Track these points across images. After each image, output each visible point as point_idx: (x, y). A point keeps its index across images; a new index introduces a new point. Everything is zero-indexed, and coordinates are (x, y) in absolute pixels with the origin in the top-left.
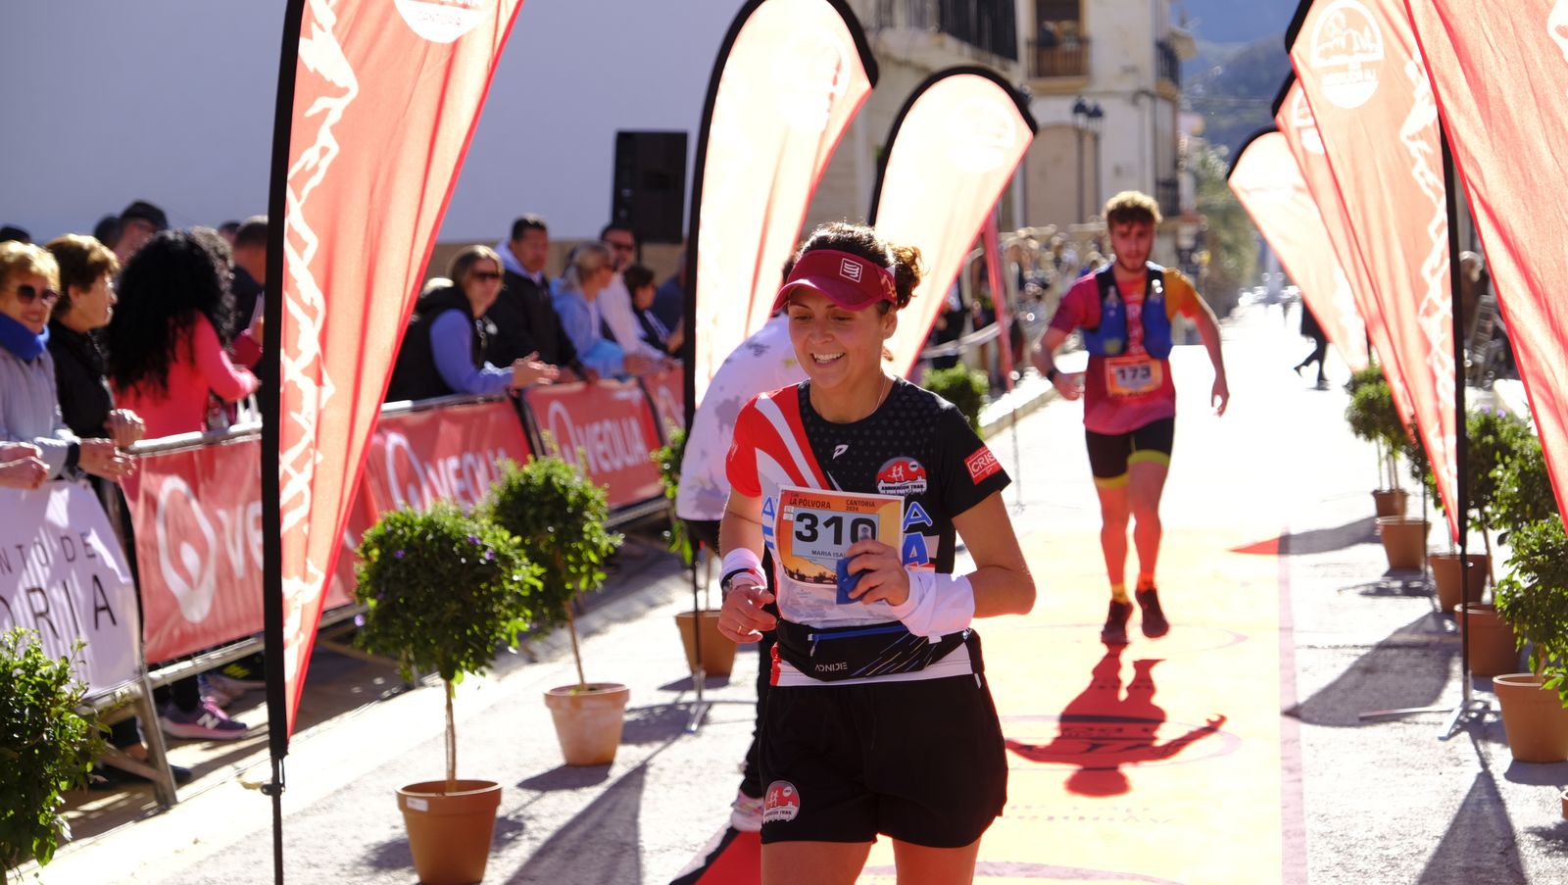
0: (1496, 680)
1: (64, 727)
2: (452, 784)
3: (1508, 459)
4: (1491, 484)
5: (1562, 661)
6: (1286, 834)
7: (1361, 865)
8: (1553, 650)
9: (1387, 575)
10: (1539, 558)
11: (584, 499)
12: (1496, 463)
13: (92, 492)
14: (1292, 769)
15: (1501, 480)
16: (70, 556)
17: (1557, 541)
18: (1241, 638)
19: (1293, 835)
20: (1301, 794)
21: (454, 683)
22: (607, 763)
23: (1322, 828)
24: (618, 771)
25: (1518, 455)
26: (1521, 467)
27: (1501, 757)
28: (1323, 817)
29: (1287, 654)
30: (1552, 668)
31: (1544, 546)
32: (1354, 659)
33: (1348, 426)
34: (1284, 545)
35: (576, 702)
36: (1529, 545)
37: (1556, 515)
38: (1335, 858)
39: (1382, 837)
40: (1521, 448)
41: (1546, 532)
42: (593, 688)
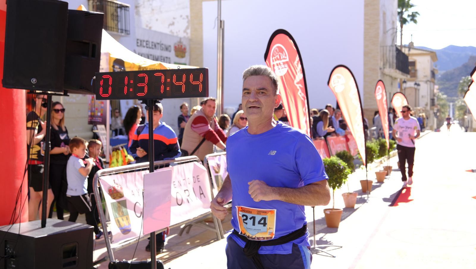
2: (333, 209)
21: (334, 190)
35: (348, 196)
42: (351, 194)
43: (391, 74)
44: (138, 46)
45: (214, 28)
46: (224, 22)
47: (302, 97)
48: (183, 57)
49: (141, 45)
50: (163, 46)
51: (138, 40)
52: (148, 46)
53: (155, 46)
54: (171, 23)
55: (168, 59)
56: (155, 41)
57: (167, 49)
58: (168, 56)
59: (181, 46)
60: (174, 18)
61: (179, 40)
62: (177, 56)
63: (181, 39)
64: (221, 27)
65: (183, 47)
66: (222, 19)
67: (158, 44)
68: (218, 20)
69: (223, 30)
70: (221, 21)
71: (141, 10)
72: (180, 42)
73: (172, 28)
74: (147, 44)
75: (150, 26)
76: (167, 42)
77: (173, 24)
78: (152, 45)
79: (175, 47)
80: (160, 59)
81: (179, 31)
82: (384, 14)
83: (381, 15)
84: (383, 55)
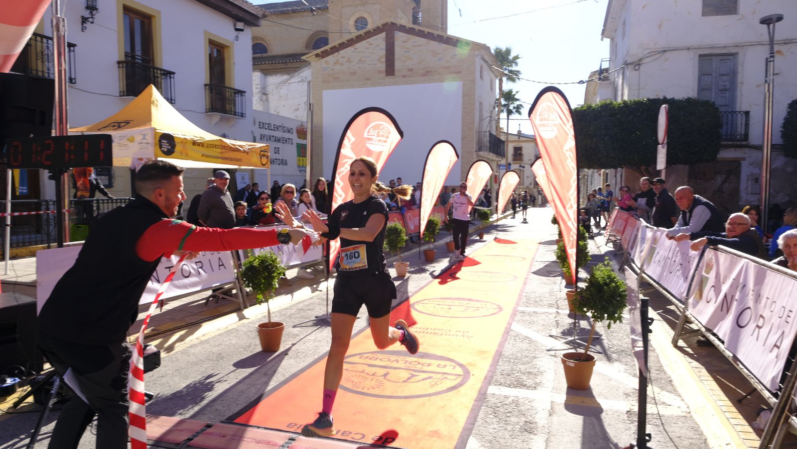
6: (519, 295)
7: (530, 302)
11: (401, 230)
14: (525, 284)
18: (524, 259)
19: (520, 296)
20: (524, 288)
22: (405, 276)
23: (526, 295)
24: (406, 278)
28: (527, 293)
29: (532, 262)
32: (545, 264)
34: (540, 243)
38: (526, 300)
39: (536, 297)
43: (485, 156)
44: (260, 128)
45: (305, 110)
46: (313, 104)
49: (263, 127)
50: (285, 128)
51: (260, 122)
52: (270, 128)
53: (277, 128)
54: (296, 109)
55: (290, 140)
56: (278, 124)
57: (289, 131)
58: (291, 138)
59: (303, 129)
60: (299, 105)
61: (301, 123)
62: (299, 138)
63: (302, 122)
64: (310, 110)
67: (280, 126)
69: (312, 112)
71: (270, 96)
72: (302, 125)
73: (296, 113)
74: (269, 127)
75: (278, 111)
76: (288, 125)
77: (298, 109)
78: (274, 128)
79: (297, 130)
80: (281, 140)
81: (303, 116)
82: (481, 104)
83: (477, 105)
84: (479, 139)
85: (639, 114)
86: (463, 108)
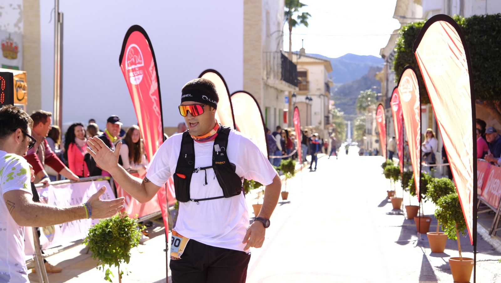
0: (428, 233)
1: (132, 234)
3: (431, 183)
4: (427, 189)
5: (448, 228)
8: (447, 225)
9: (392, 210)
10: (445, 204)
12: (428, 184)
13: (108, 184)
15: (429, 187)
16: (104, 198)
17: (449, 201)
25: (433, 182)
26: (434, 185)
27: (428, 251)
30: (446, 230)
31: (445, 202)
33: (384, 175)
36: (442, 202)
37: (448, 195)
40: (434, 180)
41: (446, 199)
43: (276, 86)
47: (157, 112)
48: (14, 58)
59: (11, 44)
61: (8, 36)
62: (6, 56)
63: (10, 34)
65: (14, 45)
66: (60, 11)
68: (55, 12)
69: (62, 25)
70: (59, 14)
72: (9, 38)
79: (2, 45)
81: (8, 25)
82: (268, 13)
83: (264, 14)
84: (267, 62)
85: (494, 33)
86: (246, 20)
